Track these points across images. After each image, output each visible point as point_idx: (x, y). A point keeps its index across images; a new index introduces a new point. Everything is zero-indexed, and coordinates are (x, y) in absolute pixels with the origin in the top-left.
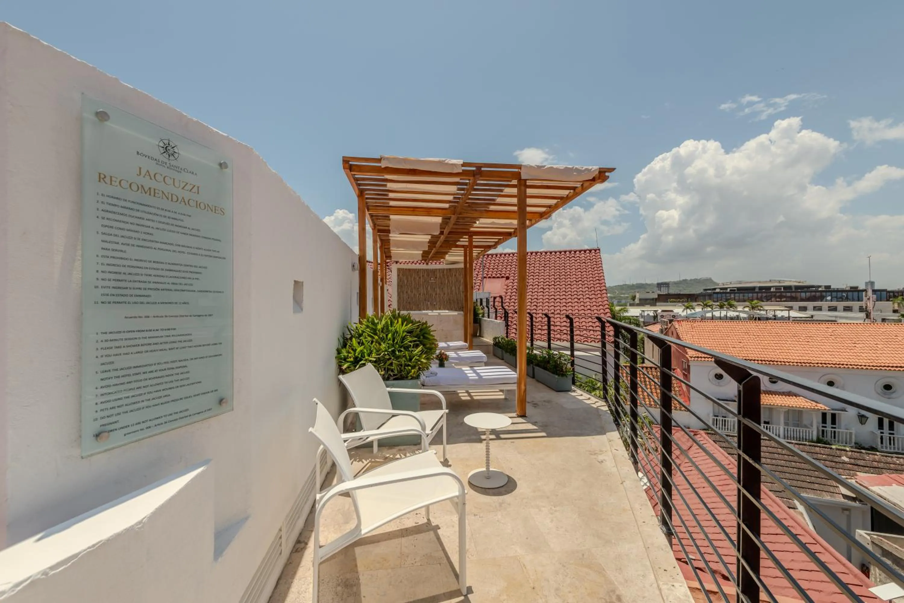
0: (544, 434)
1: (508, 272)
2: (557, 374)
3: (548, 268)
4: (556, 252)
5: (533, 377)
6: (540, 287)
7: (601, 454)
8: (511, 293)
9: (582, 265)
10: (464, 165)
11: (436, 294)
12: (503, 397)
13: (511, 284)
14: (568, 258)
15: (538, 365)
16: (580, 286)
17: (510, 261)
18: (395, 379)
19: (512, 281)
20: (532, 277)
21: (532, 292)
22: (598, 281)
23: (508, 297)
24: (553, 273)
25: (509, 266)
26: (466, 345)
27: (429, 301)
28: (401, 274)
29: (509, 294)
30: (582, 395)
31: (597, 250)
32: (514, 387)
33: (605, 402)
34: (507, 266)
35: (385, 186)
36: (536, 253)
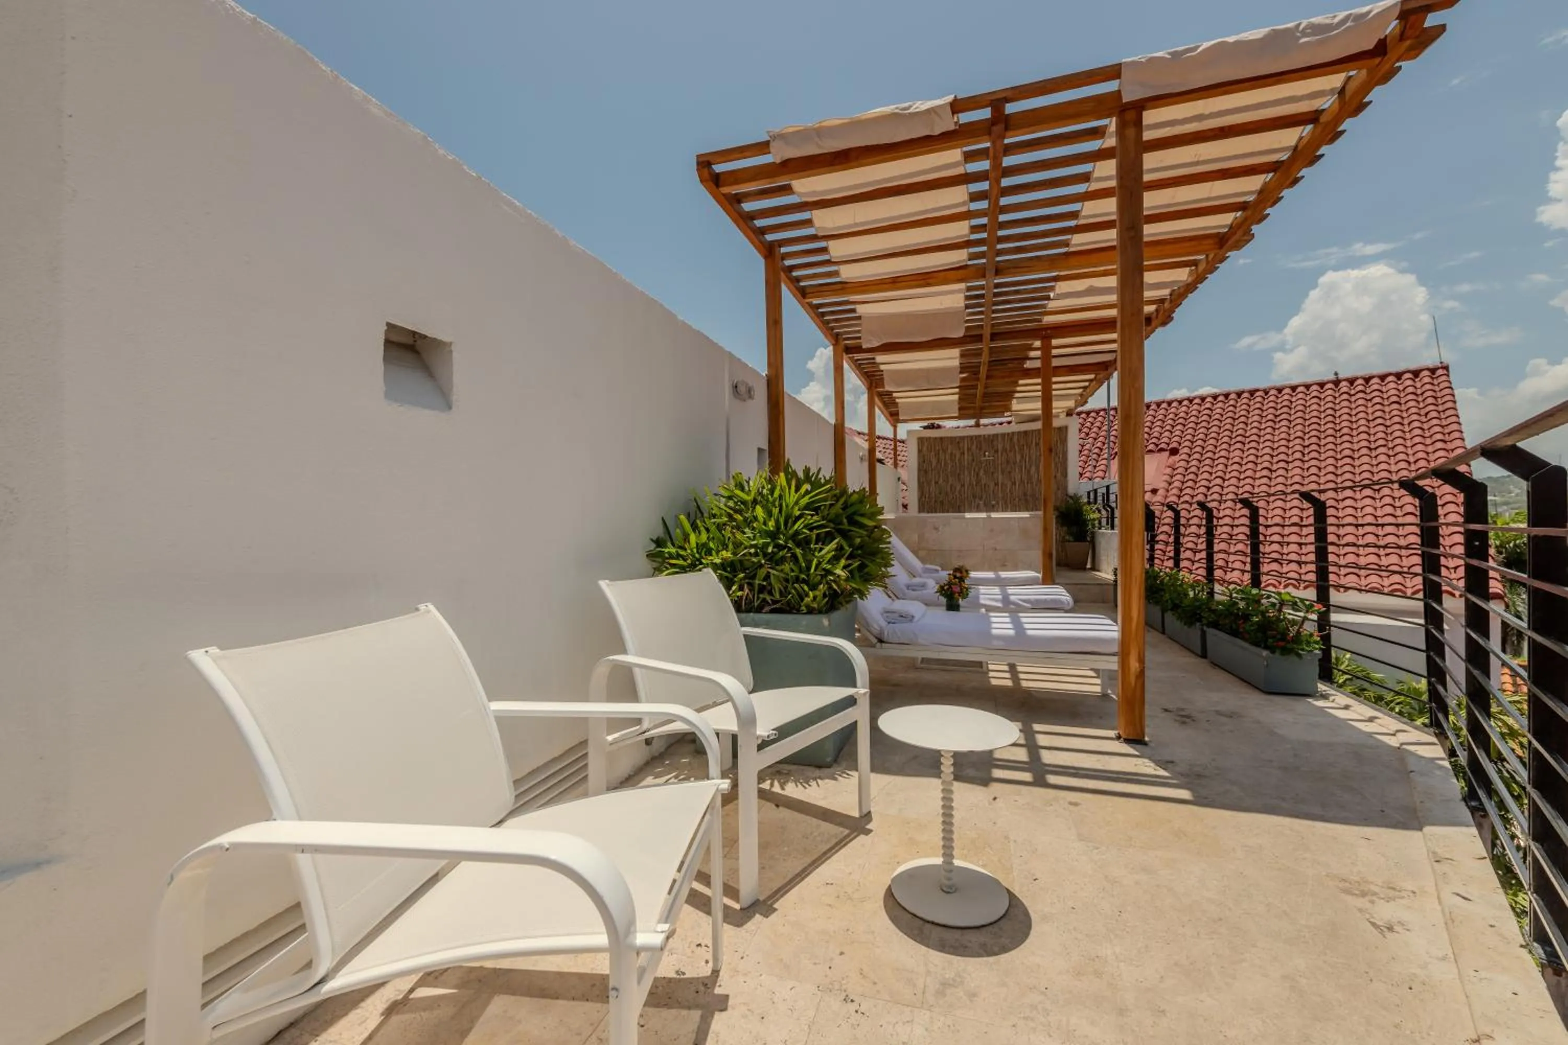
0: (1185, 794)
1: (1176, 439)
2: (1266, 647)
3: (1284, 423)
4: (1308, 387)
5: (1204, 655)
6: (1259, 467)
7: (1389, 900)
8: (1183, 483)
9: (1387, 409)
10: (957, 106)
11: (997, 484)
12: (1098, 689)
13: (1183, 464)
14: (1345, 396)
15: (1215, 625)
16: (1383, 458)
17: (1182, 415)
18: (773, 611)
19: (1184, 457)
20: (1239, 445)
21: (1239, 479)
22: (1439, 445)
23: (1175, 491)
24: (1299, 434)
25: (1179, 427)
26: (1038, 578)
27: (981, 499)
28: (925, 449)
29: (1177, 484)
30: (1347, 707)
31: (1439, 371)
32: (1113, 664)
33: (1436, 735)
34: (1173, 427)
35: (808, 222)
36: (1252, 393)
